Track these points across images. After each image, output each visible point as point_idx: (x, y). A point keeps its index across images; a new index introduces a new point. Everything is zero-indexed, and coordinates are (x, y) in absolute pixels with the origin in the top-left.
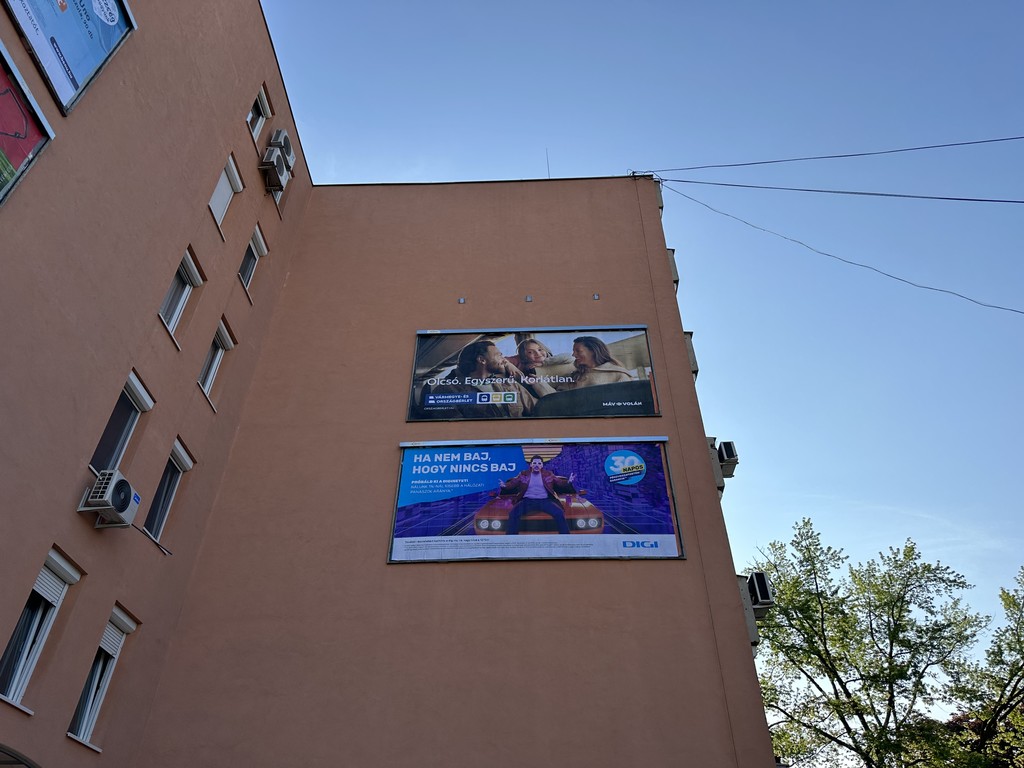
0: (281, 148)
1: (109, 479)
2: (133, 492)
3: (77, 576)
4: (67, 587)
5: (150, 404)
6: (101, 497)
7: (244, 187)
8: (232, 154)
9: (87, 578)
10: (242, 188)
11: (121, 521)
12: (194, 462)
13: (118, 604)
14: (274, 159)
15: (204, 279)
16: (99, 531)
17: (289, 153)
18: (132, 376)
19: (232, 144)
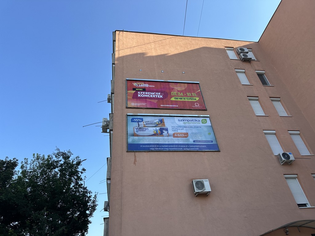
0: (241, 52)
1: (280, 155)
2: (288, 153)
3: (296, 176)
4: (296, 179)
5: (274, 132)
6: (282, 160)
8: (235, 69)
9: (298, 175)
10: (244, 70)
11: (292, 160)
12: (299, 131)
13: (312, 174)
14: (243, 57)
15: (258, 97)
16: (291, 164)
17: (244, 50)
18: (265, 131)
19: (233, 68)
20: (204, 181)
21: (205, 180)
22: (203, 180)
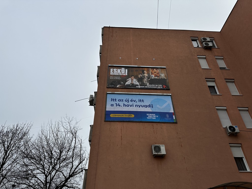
0: (204, 41)
1: (227, 128)
2: (234, 126)
3: (240, 145)
5: (225, 108)
6: (228, 132)
7: (205, 56)
8: (197, 55)
12: (248, 108)
16: (236, 135)
18: (217, 108)
19: (195, 54)
20: (161, 146)
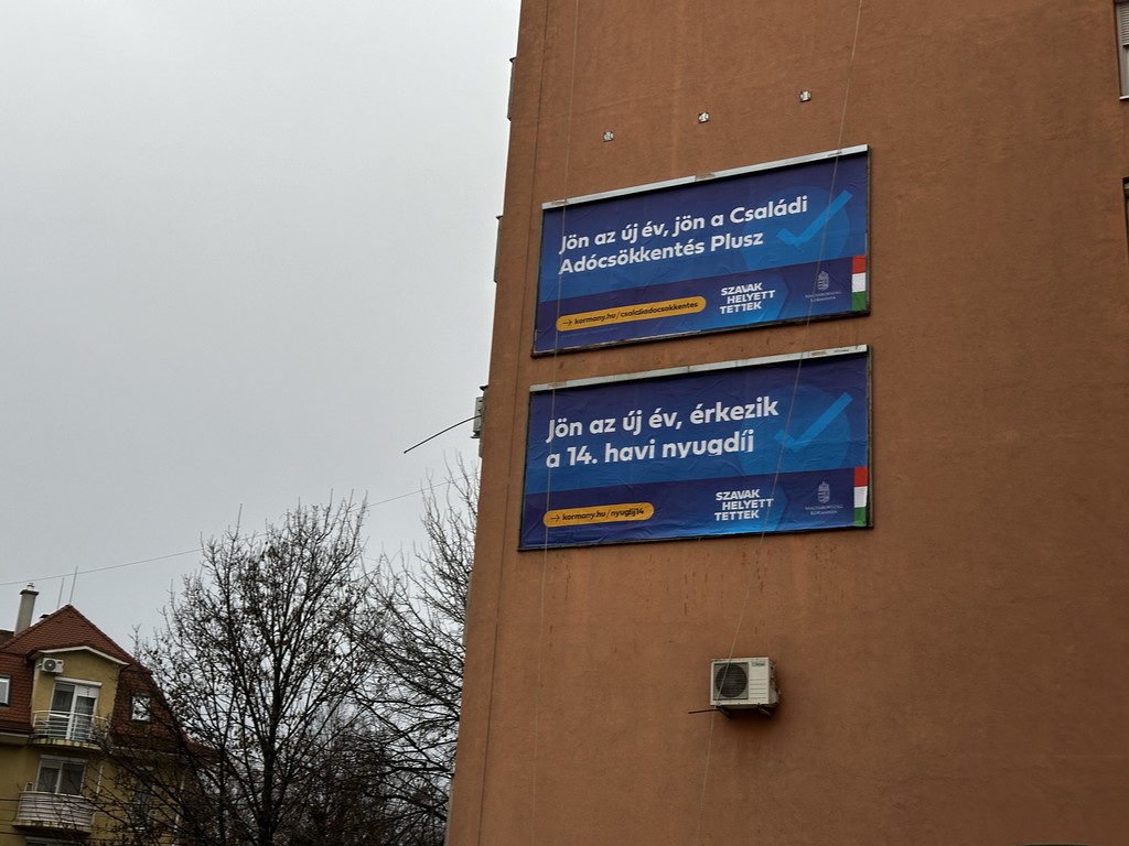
20: (750, 664)
21: (755, 659)
22: (749, 660)
